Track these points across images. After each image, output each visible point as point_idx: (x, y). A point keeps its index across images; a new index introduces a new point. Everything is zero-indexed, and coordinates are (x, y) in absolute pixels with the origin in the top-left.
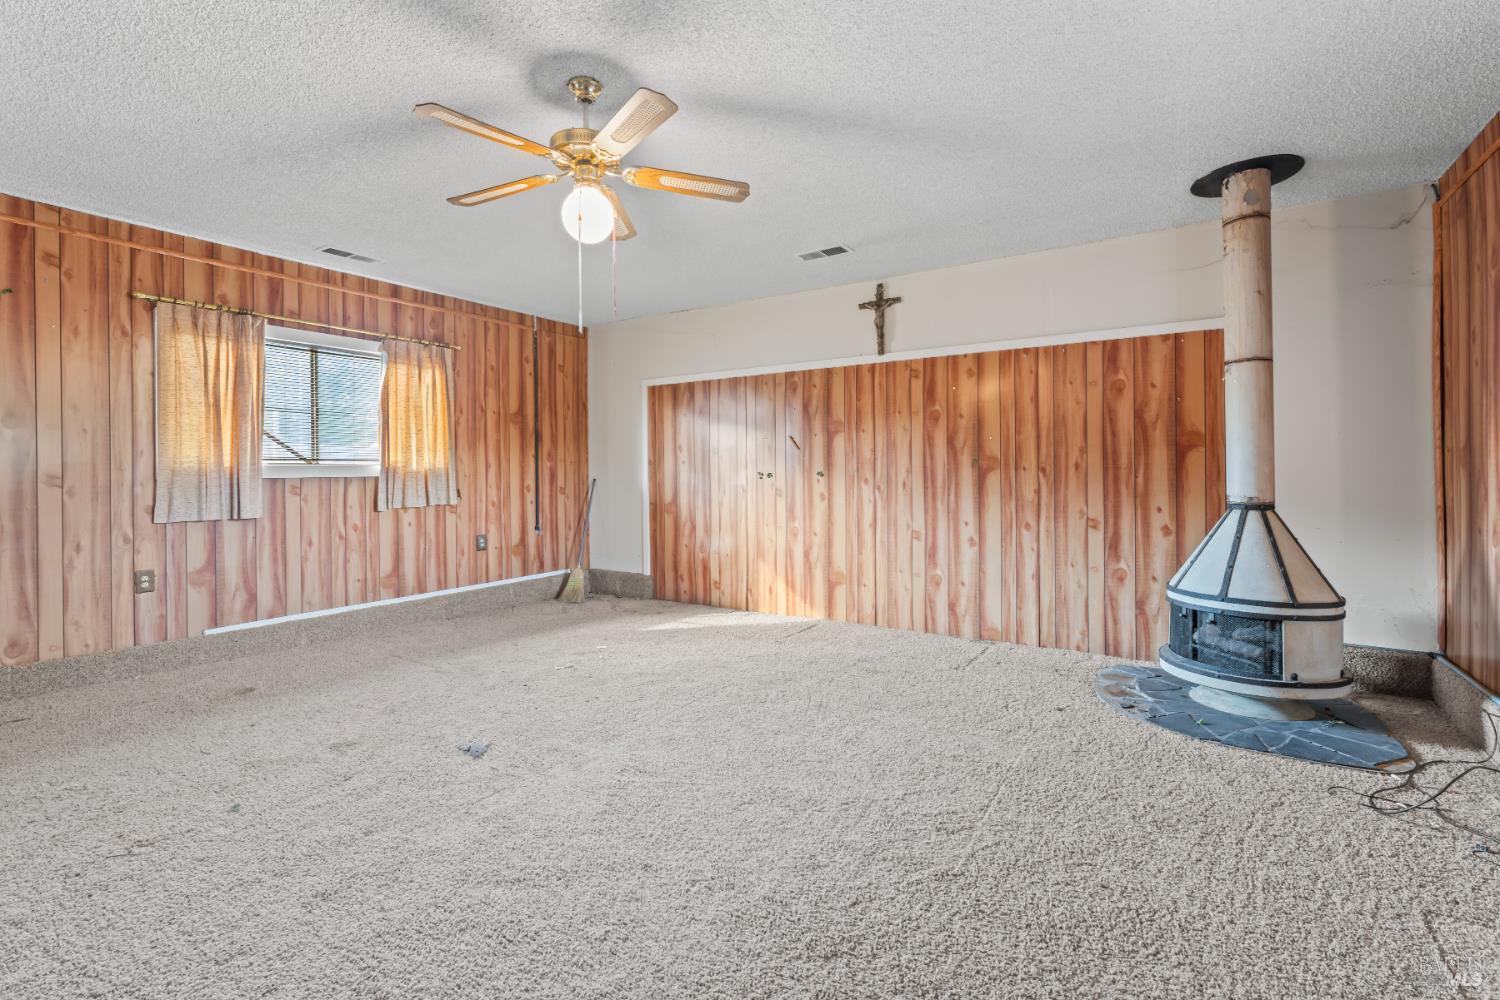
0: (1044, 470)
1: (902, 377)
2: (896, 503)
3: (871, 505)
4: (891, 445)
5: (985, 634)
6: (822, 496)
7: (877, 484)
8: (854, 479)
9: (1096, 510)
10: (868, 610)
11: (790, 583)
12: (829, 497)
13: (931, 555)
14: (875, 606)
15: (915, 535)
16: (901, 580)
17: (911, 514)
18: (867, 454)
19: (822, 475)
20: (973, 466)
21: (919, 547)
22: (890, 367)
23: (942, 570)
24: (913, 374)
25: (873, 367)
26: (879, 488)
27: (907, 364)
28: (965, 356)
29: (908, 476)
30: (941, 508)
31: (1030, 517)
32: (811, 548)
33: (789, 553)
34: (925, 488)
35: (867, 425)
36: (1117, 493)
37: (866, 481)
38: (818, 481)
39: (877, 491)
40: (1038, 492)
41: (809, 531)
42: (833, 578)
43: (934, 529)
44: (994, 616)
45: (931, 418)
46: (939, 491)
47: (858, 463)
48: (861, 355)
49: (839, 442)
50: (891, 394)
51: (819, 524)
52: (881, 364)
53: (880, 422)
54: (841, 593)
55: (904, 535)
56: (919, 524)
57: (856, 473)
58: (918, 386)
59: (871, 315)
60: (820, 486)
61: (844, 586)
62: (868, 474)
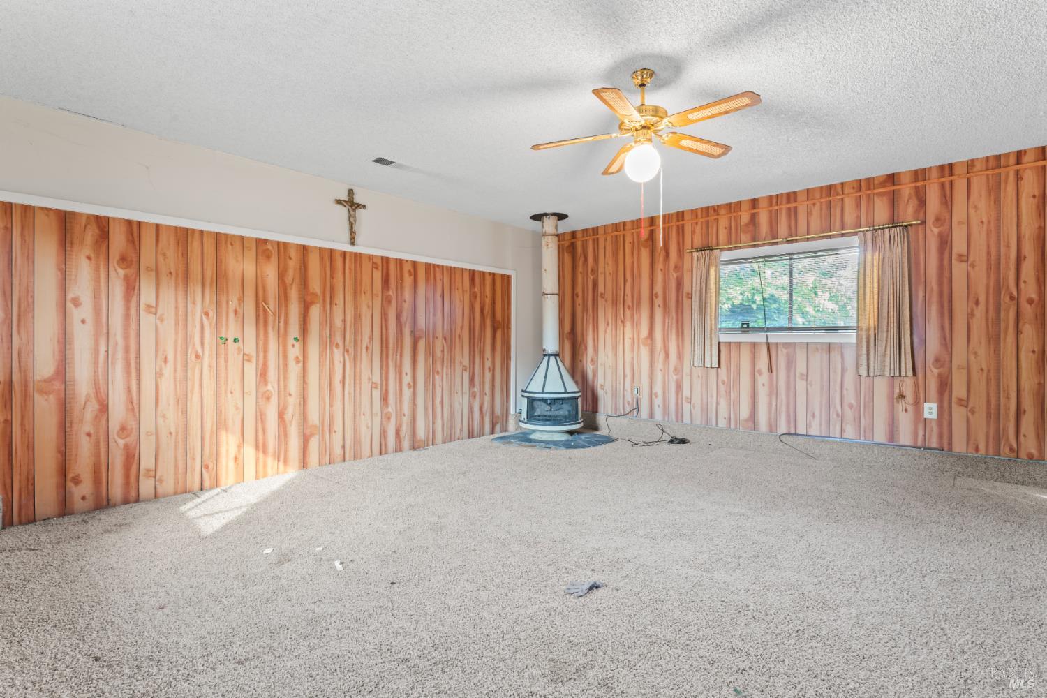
0: (445, 339)
1: (367, 267)
2: (361, 363)
3: (341, 366)
4: (357, 318)
5: (416, 445)
6: (297, 359)
7: (347, 347)
8: (327, 343)
9: (466, 362)
10: (338, 451)
11: (261, 447)
12: (304, 360)
13: (385, 399)
14: (344, 447)
15: (374, 385)
16: (364, 421)
17: (370, 370)
18: (338, 323)
19: (298, 341)
20: (411, 335)
21: (377, 394)
22: (357, 256)
23: (392, 409)
24: (375, 266)
25: (344, 254)
26: (348, 351)
27: (370, 257)
28: (407, 261)
29: (370, 342)
30: (391, 364)
31: (439, 367)
32: (285, 408)
33: (261, 417)
34: (382, 351)
35: (339, 299)
36: (474, 351)
37: (337, 345)
38: (293, 346)
39: (346, 354)
40: (443, 351)
41: (283, 392)
42: (308, 432)
43: (387, 380)
44: (421, 433)
45: (387, 300)
46: (391, 352)
47: (330, 331)
48: (334, 241)
49: (315, 311)
50: (358, 278)
51: (293, 385)
52: (351, 253)
53: (349, 298)
54: (314, 444)
55: (366, 386)
56: (377, 378)
57: (328, 340)
58: (378, 275)
59: (343, 211)
60: (294, 351)
61: (317, 437)
62: (339, 340)
